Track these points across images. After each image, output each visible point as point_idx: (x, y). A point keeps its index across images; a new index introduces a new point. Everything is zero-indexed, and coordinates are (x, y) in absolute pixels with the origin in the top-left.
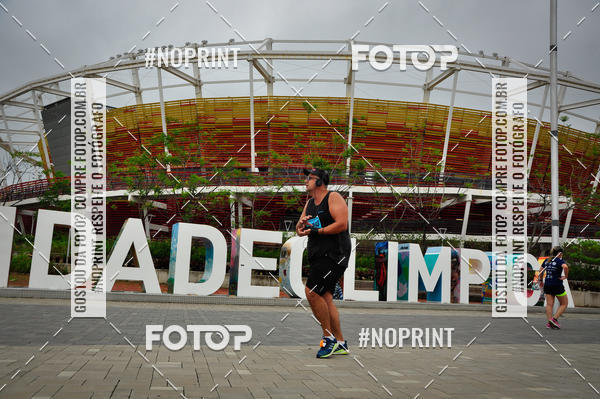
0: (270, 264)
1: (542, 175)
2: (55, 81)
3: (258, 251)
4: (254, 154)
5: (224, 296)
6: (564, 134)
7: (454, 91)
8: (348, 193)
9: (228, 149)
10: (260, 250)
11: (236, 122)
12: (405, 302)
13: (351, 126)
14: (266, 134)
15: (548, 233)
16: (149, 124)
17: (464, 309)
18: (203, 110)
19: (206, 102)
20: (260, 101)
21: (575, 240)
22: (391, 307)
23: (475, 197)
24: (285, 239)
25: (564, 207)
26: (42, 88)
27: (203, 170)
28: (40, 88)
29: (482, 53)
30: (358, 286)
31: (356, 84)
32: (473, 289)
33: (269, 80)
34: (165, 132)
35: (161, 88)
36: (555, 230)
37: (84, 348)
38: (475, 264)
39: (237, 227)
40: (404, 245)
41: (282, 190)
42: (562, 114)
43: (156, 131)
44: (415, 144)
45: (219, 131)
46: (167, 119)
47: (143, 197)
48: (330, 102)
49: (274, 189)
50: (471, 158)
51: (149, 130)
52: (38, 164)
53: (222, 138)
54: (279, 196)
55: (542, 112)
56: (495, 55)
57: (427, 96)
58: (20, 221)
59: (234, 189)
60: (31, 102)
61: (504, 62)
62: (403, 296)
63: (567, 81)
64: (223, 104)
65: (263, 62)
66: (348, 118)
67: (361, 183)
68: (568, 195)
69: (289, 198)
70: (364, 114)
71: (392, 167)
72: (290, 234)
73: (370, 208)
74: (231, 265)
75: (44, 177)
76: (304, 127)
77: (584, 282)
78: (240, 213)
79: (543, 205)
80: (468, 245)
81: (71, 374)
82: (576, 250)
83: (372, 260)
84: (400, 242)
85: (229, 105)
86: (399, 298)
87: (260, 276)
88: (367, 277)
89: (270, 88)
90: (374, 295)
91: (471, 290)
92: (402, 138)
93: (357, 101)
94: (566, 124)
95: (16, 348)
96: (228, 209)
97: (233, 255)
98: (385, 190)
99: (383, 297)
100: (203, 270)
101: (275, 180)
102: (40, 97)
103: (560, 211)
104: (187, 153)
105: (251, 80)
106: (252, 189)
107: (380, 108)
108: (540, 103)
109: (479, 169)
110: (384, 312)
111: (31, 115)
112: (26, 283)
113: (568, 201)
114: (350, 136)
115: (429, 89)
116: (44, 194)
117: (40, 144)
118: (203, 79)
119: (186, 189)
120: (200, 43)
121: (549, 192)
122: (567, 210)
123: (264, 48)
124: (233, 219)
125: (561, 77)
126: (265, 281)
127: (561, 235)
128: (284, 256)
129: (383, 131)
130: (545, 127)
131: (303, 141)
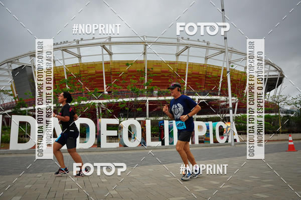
0: (114, 133)
1: (225, 89)
2: (17, 58)
3: (109, 128)
4: (105, 86)
5: (96, 148)
6: (232, 72)
7: (188, 56)
8: (146, 101)
9: (94, 84)
10: (110, 127)
11: (97, 73)
12: (172, 145)
13: (146, 72)
14: (110, 77)
15: (228, 113)
16: (59, 75)
17: (197, 146)
18: (82, 68)
19: (83, 65)
20: (107, 63)
21: (239, 115)
22: (167, 148)
23: (199, 100)
24: (120, 122)
25: (234, 101)
26: (11, 62)
27: (84, 94)
28: (10, 62)
29: (198, 40)
30: (152, 140)
31: (148, 54)
32: (200, 138)
33: (110, 54)
34: (66, 78)
35: (63, 59)
36: (231, 111)
37: (35, 175)
38: (200, 128)
39: (100, 118)
40: (171, 121)
41: (118, 101)
42: (231, 64)
43: (62, 78)
44: (173, 78)
45: (90, 77)
46: (67, 72)
47: (58, 107)
48: (137, 62)
49: (115, 101)
50: (197, 83)
51: (59, 78)
52: (11, 95)
53: (91, 80)
54: (117, 104)
55: (224, 64)
56: (204, 41)
57: (177, 58)
58: (4, 120)
59: (97, 101)
60: (7, 68)
61: (207, 44)
62: (171, 143)
63: (232, 51)
64: (91, 65)
65: (107, 47)
66: (145, 68)
67: (152, 96)
68: (235, 97)
69: (121, 104)
70: (151, 67)
71: (165, 89)
72: (122, 119)
73: (156, 107)
74: (97, 134)
75: (14, 100)
76: (127, 73)
77: (243, 131)
78: (101, 112)
79: (226, 101)
80: (198, 120)
81: (30, 186)
82: (239, 119)
83: (158, 128)
84: (169, 120)
85: (93, 65)
86: (170, 144)
87: (110, 139)
88: (156, 136)
89: (111, 57)
90: (160, 143)
91: (199, 138)
92: (168, 76)
93: (148, 61)
94: (233, 68)
95: (5, 176)
96: (95, 110)
97: (98, 130)
98: (162, 98)
99: (163, 144)
100: (86, 137)
101: (115, 97)
102: (11, 66)
103: (233, 103)
104: (76, 87)
105: (103, 54)
106: (105, 101)
107: (158, 64)
108: (222, 59)
109: (200, 88)
110: (164, 150)
111: (7, 74)
112: (8, 147)
113: (236, 99)
114: (146, 76)
115: (178, 55)
116: (14, 108)
117: (11, 86)
118: (82, 55)
119: (76, 103)
120: (80, 39)
121: (228, 96)
122: (236, 103)
123: (108, 41)
124: (97, 115)
125: (230, 49)
126: (113, 140)
127: (233, 113)
128: (120, 129)
129: (160, 73)
130: (225, 69)
131: (126, 79)
